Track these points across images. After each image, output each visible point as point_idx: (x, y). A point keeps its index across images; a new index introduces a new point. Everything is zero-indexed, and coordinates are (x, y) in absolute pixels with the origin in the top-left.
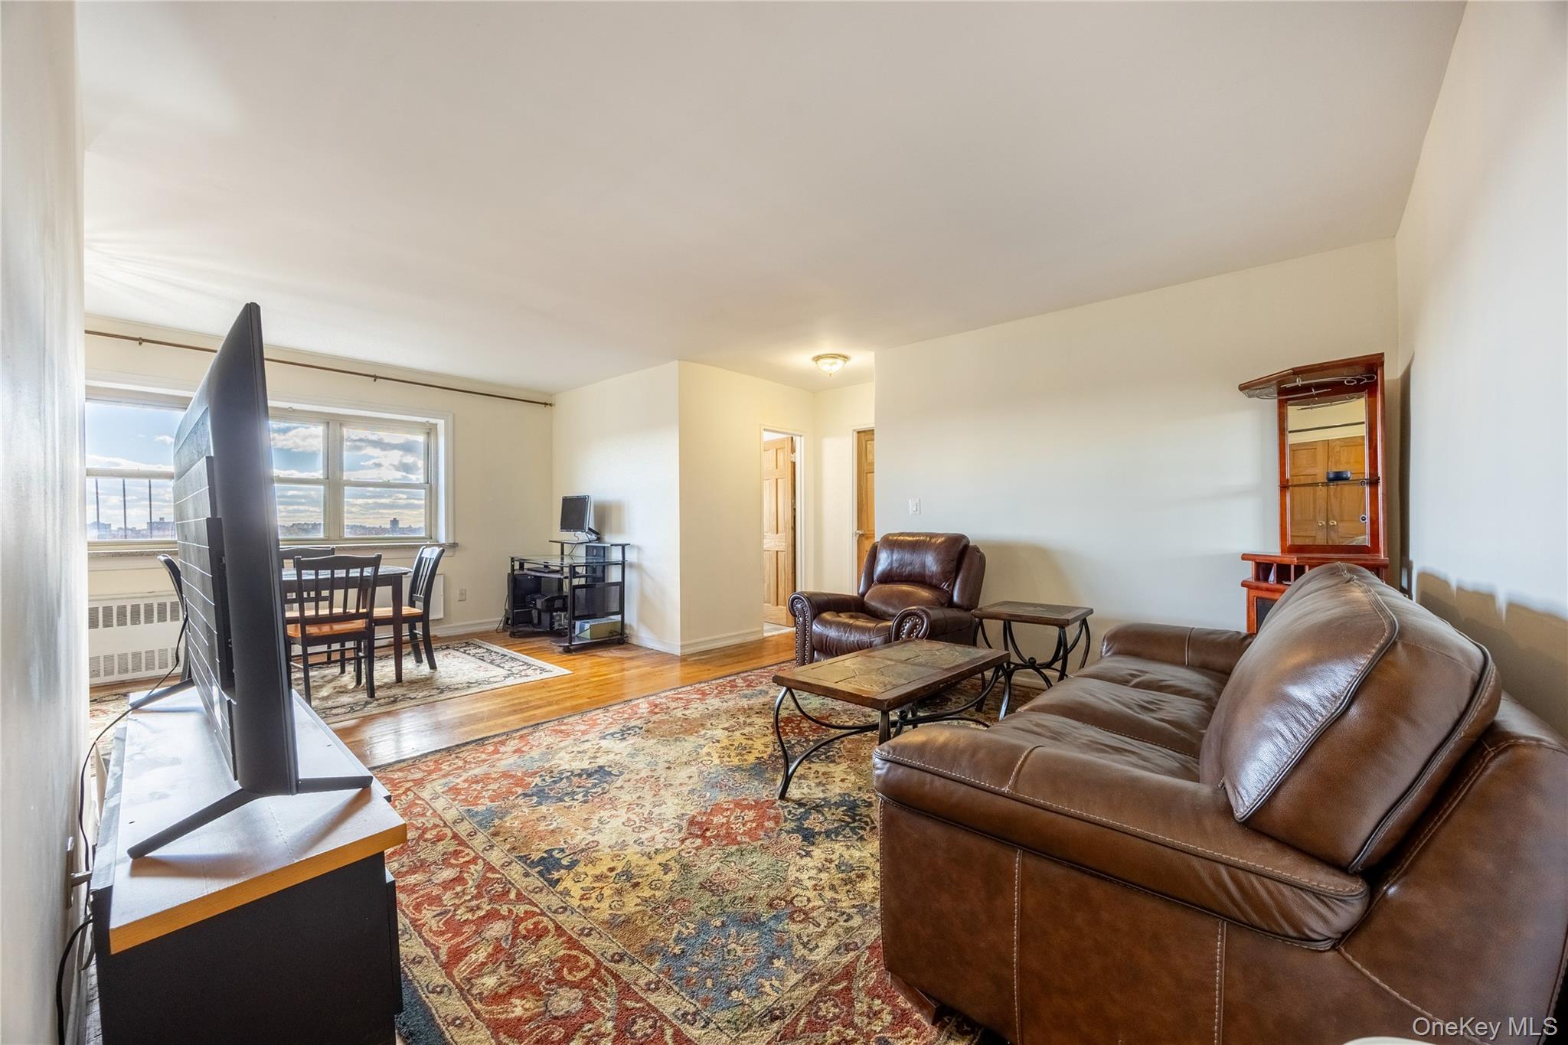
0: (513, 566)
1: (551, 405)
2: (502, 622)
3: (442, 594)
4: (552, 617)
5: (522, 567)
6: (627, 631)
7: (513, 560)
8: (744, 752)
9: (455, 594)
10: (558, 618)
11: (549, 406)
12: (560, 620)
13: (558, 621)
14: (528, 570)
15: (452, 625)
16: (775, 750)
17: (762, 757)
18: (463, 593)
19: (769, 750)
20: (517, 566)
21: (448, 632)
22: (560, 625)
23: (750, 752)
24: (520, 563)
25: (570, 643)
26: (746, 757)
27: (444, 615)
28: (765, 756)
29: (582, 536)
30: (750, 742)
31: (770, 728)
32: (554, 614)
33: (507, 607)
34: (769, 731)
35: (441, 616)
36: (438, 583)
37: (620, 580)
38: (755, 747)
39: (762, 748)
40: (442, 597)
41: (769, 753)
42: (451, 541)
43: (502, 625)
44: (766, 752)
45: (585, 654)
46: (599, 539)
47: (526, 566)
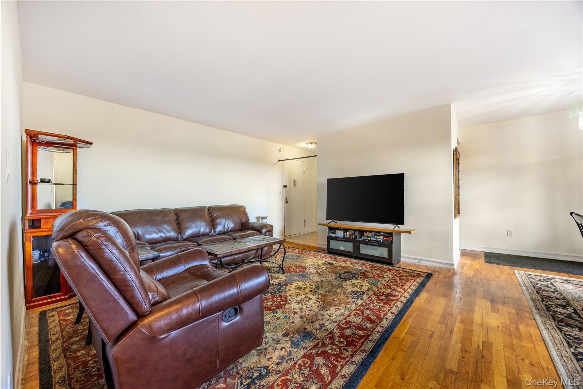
8: (298, 287)
16: (286, 288)
17: (290, 285)
19: (288, 288)
23: (295, 287)
26: (297, 285)
28: (289, 285)
30: (297, 291)
31: (288, 300)
34: (288, 298)
38: (294, 289)
39: (291, 289)
41: (288, 287)
44: (289, 287)
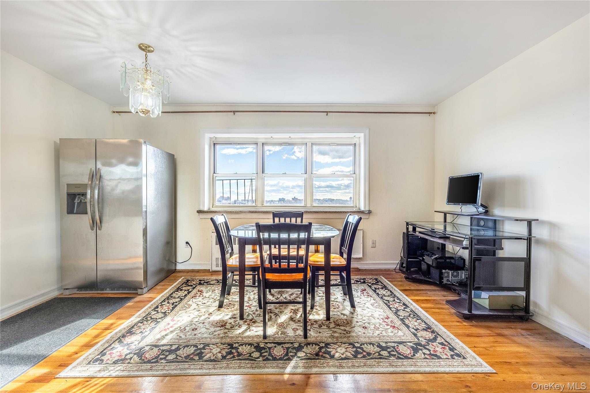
0: (408, 229)
1: (434, 113)
2: (399, 264)
3: (362, 242)
4: (441, 274)
5: (414, 229)
6: (531, 308)
7: (407, 224)
9: (369, 244)
10: (446, 275)
11: (432, 115)
12: (448, 276)
13: (446, 277)
14: (420, 232)
15: (367, 262)
18: (374, 243)
20: (411, 228)
21: (365, 267)
22: (448, 280)
24: (413, 227)
25: (470, 310)
27: (363, 256)
29: (470, 209)
32: (444, 271)
33: (402, 255)
35: (361, 256)
36: (359, 235)
37: (525, 256)
40: (362, 244)
42: (367, 209)
43: (398, 266)
45: (488, 327)
46: (486, 213)
47: (417, 229)
